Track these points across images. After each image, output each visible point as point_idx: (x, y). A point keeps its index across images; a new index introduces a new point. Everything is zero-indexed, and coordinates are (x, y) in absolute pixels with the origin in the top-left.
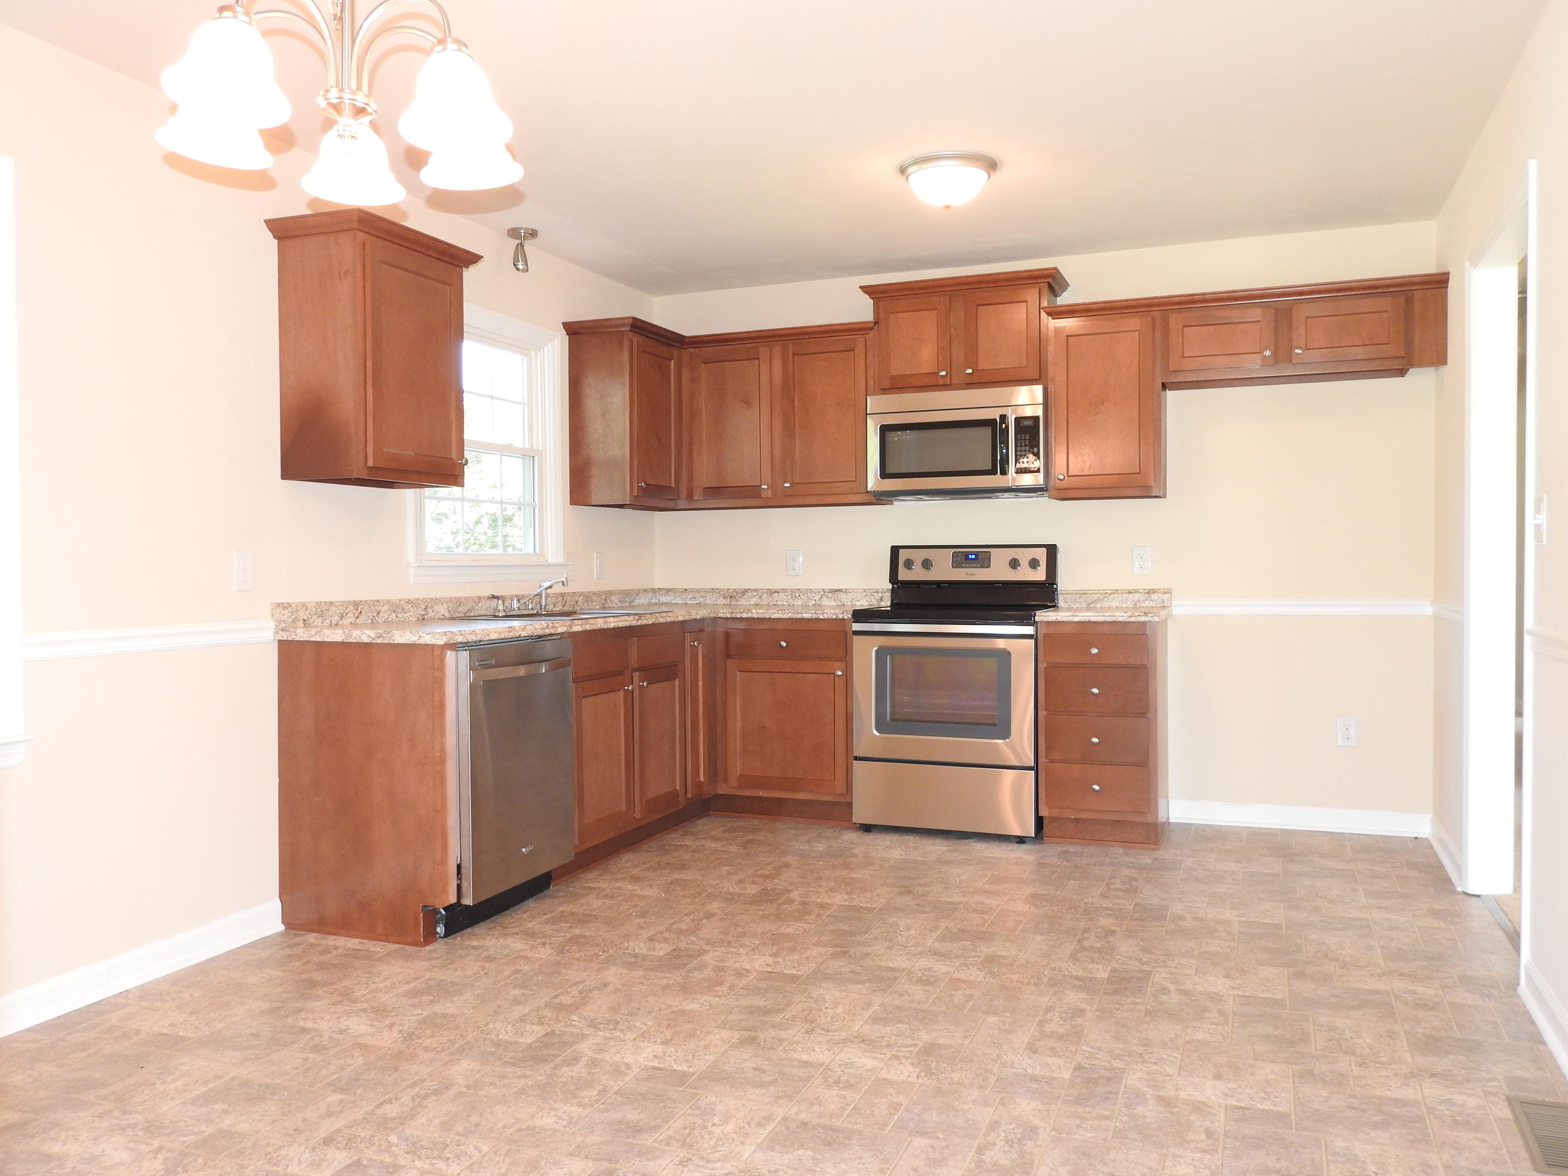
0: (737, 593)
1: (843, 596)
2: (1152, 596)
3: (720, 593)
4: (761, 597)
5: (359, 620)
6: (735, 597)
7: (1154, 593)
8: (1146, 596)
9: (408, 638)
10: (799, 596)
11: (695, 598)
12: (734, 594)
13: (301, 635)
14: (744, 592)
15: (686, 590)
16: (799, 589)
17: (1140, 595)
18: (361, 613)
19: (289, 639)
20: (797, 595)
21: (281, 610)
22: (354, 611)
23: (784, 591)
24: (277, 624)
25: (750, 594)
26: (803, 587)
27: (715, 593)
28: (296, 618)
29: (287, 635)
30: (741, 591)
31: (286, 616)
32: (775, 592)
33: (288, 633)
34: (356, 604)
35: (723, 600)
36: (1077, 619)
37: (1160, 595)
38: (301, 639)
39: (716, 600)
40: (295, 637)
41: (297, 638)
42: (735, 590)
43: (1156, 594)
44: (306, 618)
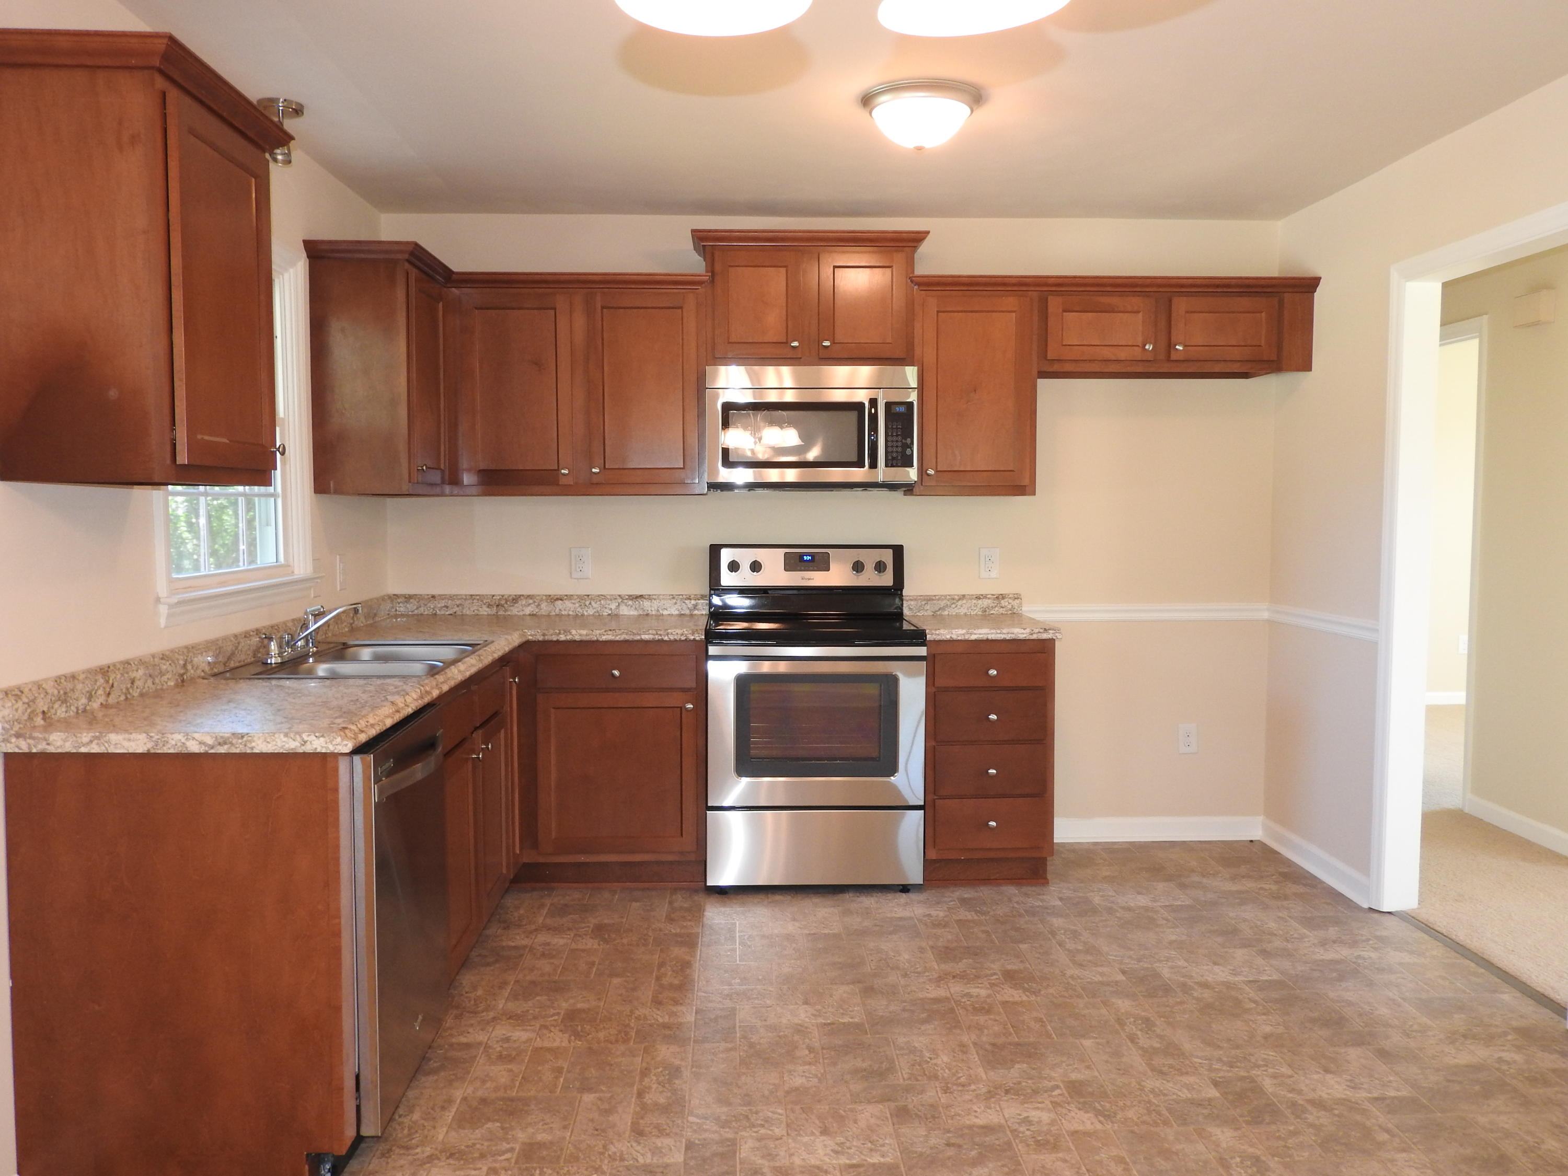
0: (507, 601)
1: (646, 604)
2: (1002, 601)
3: (482, 601)
4: (539, 605)
5: (112, 696)
6: (503, 606)
7: (1003, 598)
8: (996, 602)
9: (279, 744)
10: (590, 604)
11: (447, 607)
12: (503, 602)
13: (59, 743)
14: (516, 599)
15: (433, 597)
16: (588, 596)
17: (989, 601)
18: (112, 686)
19: (34, 751)
20: (587, 603)
21: (14, 702)
22: (104, 685)
23: (570, 597)
24: (7, 726)
25: (524, 602)
26: (594, 592)
27: (475, 601)
28: (32, 712)
29: (29, 744)
30: (511, 598)
31: (20, 711)
32: (557, 599)
33: (29, 741)
34: (104, 671)
35: (487, 609)
36: (973, 637)
37: (1010, 601)
38: (60, 751)
39: (478, 610)
40: (47, 747)
41: (51, 749)
42: (503, 596)
43: (1006, 600)
44: (45, 709)
